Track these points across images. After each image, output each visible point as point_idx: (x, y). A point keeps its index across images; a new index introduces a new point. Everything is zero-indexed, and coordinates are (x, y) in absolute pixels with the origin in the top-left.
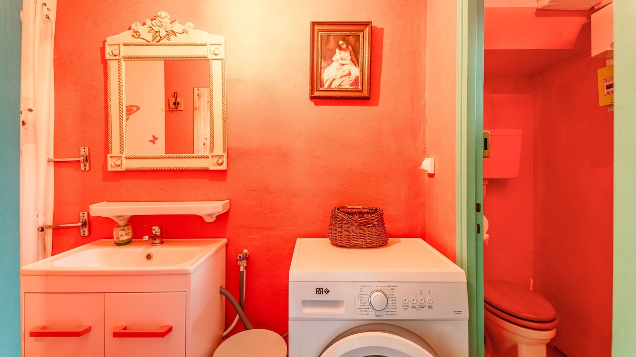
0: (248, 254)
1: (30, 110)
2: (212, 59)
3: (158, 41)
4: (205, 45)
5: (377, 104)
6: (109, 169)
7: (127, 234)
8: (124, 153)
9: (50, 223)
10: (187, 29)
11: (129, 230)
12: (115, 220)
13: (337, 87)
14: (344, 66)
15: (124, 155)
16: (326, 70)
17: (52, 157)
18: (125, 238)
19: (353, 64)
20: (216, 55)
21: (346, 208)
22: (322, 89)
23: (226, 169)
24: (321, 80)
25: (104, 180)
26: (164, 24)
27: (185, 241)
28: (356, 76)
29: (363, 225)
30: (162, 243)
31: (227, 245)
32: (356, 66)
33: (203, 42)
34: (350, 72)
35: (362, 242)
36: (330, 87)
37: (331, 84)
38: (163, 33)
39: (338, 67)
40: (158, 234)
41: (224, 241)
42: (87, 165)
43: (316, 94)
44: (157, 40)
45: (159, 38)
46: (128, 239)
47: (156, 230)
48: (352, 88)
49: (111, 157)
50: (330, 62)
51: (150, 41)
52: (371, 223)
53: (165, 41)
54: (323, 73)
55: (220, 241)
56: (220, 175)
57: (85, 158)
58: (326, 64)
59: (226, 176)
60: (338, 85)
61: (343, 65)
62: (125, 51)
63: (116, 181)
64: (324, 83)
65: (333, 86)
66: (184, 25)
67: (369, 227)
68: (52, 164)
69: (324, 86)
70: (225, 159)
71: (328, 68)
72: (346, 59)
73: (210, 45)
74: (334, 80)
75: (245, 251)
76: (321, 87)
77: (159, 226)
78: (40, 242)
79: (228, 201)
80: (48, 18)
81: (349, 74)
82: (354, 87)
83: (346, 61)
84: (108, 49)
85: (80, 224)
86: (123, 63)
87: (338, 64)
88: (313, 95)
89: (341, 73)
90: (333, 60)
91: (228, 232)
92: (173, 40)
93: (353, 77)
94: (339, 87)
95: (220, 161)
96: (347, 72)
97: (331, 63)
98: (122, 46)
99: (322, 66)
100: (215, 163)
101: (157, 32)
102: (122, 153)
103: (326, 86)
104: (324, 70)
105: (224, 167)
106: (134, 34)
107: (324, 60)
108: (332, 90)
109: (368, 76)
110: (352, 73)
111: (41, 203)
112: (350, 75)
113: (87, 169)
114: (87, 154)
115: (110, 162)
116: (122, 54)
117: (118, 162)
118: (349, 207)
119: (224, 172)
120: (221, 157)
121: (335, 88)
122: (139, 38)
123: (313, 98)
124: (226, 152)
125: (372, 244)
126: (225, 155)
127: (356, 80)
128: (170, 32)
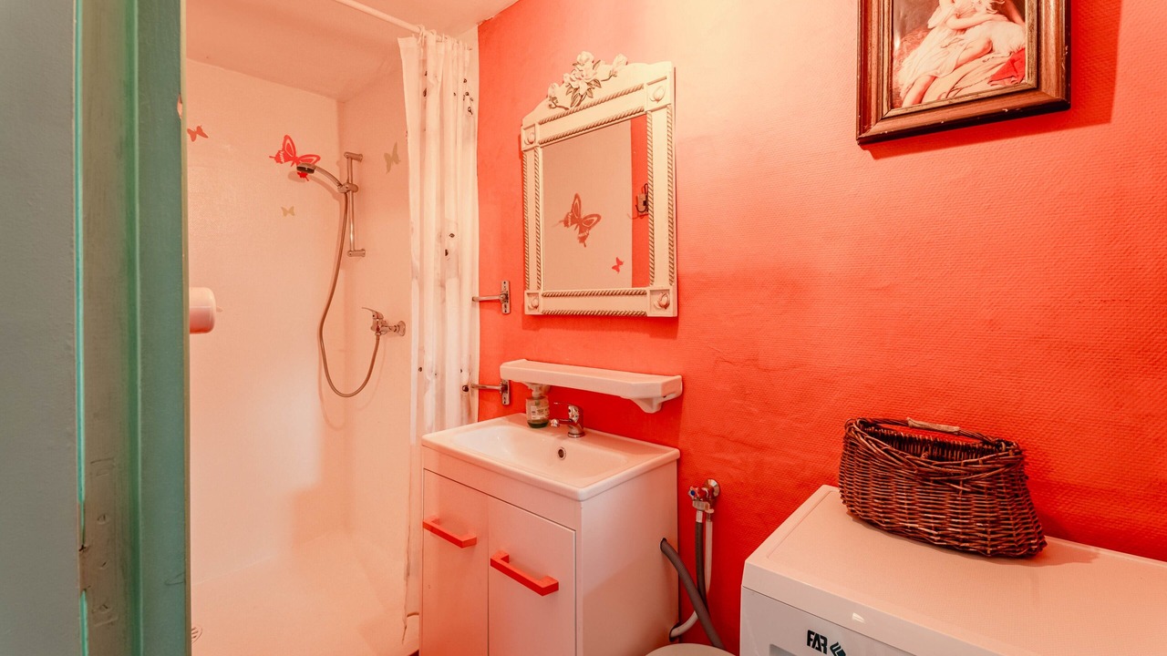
0: (717, 489)
1: (452, 236)
2: (652, 111)
3: (578, 105)
4: (641, 88)
5: (1105, 118)
6: (527, 312)
7: (540, 412)
8: (542, 288)
9: (476, 382)
10: (616, 69)
11: (545, 407)
12: (530, 387)
13: (943, 97)
14: (967, 31)
15: (541, 292)
16: (907, 62)
17: (477, 295)
18: (538, 417)
19: (1001, 17)
20: (658, 100)
21: (905, 424)
22: (893, 112)
23: (676, 315)
24: (890, 91)
25: (524, 328)
26: (584, 73)
27: (610, 438)
28: (1015, 47)
29: (935, 482)
30: (582, 434)
31: (679, 462)
32: (1011, 19)
33: (637, 84)
34: (990, 43)
35: (930, 528)
36: (920, 102)
37: (922, 95)
38: (583, 89)
39: (946, 42)
40: (575, 419)
41: (674, 452)
42: (508, 305)
43: (877, 128)
44: (578, 103)
45: (579, 98)
46: (543, 420)
47: (573, 413)
48: (999, 86)
49: (528, 294)
50: (919, 35)
51: (569, 107)
52: (964, 482)
53: (587, 101)
54: (898, 69)
55: (665, 452)
56: (666, 326)
57: (504, 296)
58: (905, 44)
59: (676, 329)
60: (948, 89)
61: (964, 30)
62: (543, 133)
63: (534, 330)
64: (901, 95)
65: (930, 98)
66: (611, 64)
67: (957, 491)
68: (478, 304)
69: (901, 103)
70: (672, 297)
71: (913, 53)
72: (975, 11)
73: (649, 84)
74: (934, 78)
75: (713, 483)
76: (892, 107)
77: (579, 408)
78: (464, 404)
79: (679, 377)
80: (470, 111)
81: (989, 49)
82: (1007, 82)
83: (976, 15)
84: (524, 138)
85: (499, 388)
86: (540, 151)
87: (948, 31)
88: (863, 135)
89: (958, 53)
90: (929, 27)
91: (682, 438)
92: (598, 94)
93: (1002, 54)
94: (951, 95)
95: (664, 302)
96: (978, 48)
97: (923, 37)
98: (538, 126)
99: (896, 53)
100: (656, 303)
101: (577, 89)
102: (539, 288)
103: (908, 102)
104: (900, 62)
105: (670, 312)
106: (551, 103)
107: (903, 35)
108: (925, 107)
109: (1057, 39)
110: (996, 46)
111: (465, 355)
112: (991, 51)
113: (508, 312)
114: (508, 289)
115: (528, 302)
116: (539, 139)
117: (535, 303)
118: (912, 422)
119: (672, 322)
120: (665, 292)
121: (939, 100)
122: (556, 106)
123: (865, 142)
124: (675, 284)
125: (964, 541)
126: (673, 289)
127: (1012, 61)
128: (593, 83)
